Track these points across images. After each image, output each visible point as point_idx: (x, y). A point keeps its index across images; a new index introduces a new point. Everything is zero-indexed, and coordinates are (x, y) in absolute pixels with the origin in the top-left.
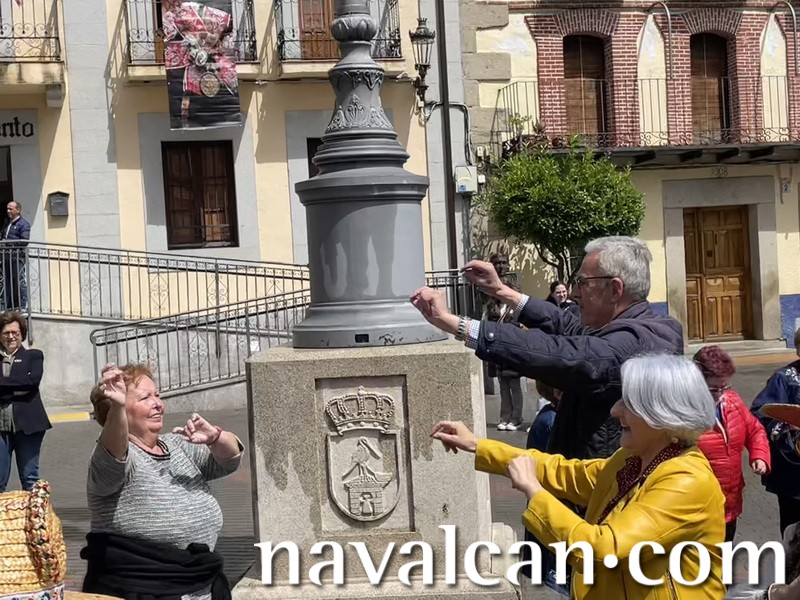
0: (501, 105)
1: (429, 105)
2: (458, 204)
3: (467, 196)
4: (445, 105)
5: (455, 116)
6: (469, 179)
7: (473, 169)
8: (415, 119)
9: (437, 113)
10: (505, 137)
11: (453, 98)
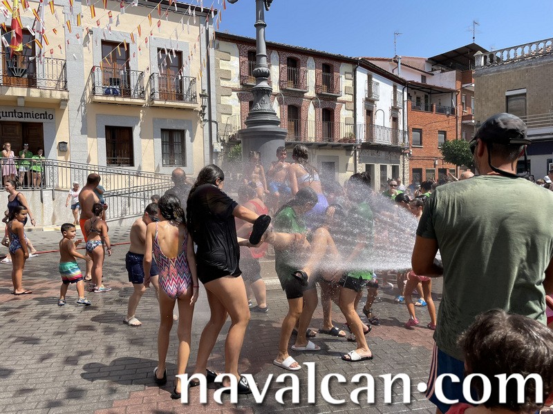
0: (229, 123)
1: (205, 120)
2: (214, 155)
3: (217, 153)
4: (210, 121)
5: (214, 125)
6: (218, 147)
7: (220, 144)
8: (199, 124)
9: (207, 124)
10: (230, 134)
11: (213, 119)
